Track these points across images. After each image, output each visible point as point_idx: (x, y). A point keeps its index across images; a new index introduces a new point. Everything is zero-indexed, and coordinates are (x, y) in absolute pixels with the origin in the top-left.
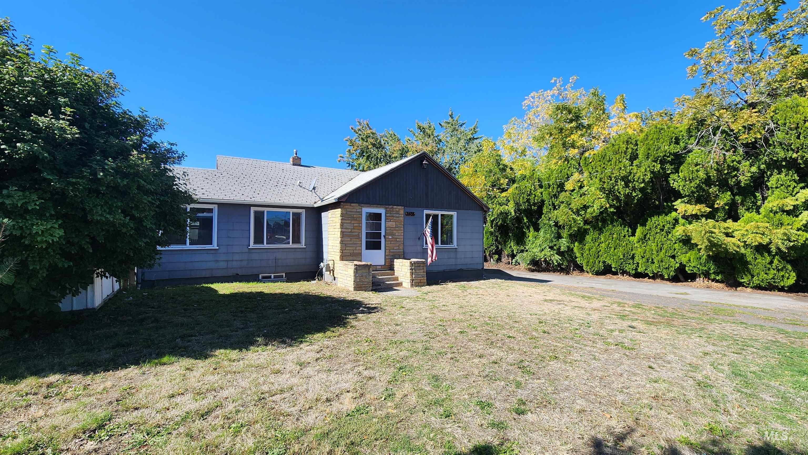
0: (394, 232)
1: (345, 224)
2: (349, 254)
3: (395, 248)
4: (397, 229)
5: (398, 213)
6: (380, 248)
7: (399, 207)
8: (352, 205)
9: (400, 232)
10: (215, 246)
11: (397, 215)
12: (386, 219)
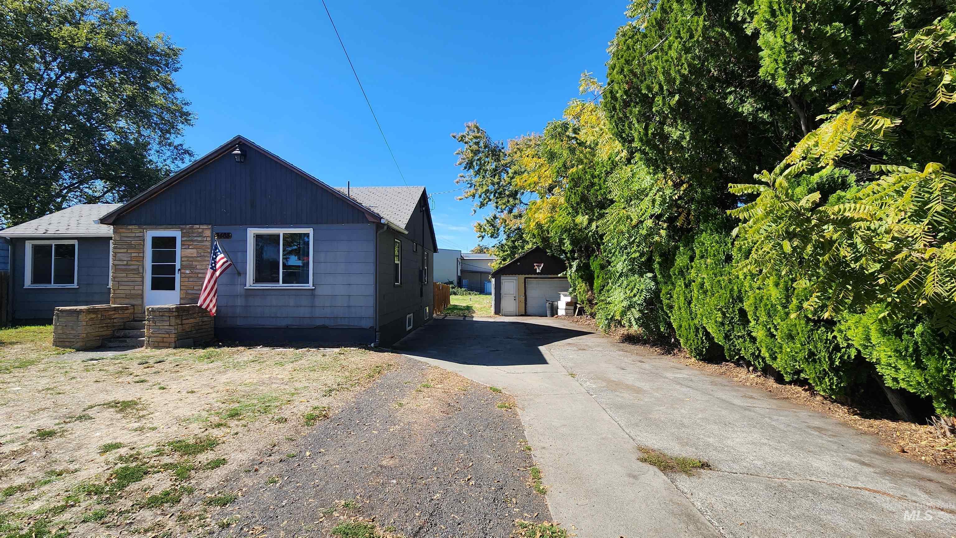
0: (194, 263)
1: (119, 255)
2: (124, 296)
3: (195, 288)
4: (199, 259)
5: (200, 235)
6: (173, 288)
7: (202, 227)
8: (130, 227)
9: (205, 263)
11: (200, 239)
12: (182, 245)
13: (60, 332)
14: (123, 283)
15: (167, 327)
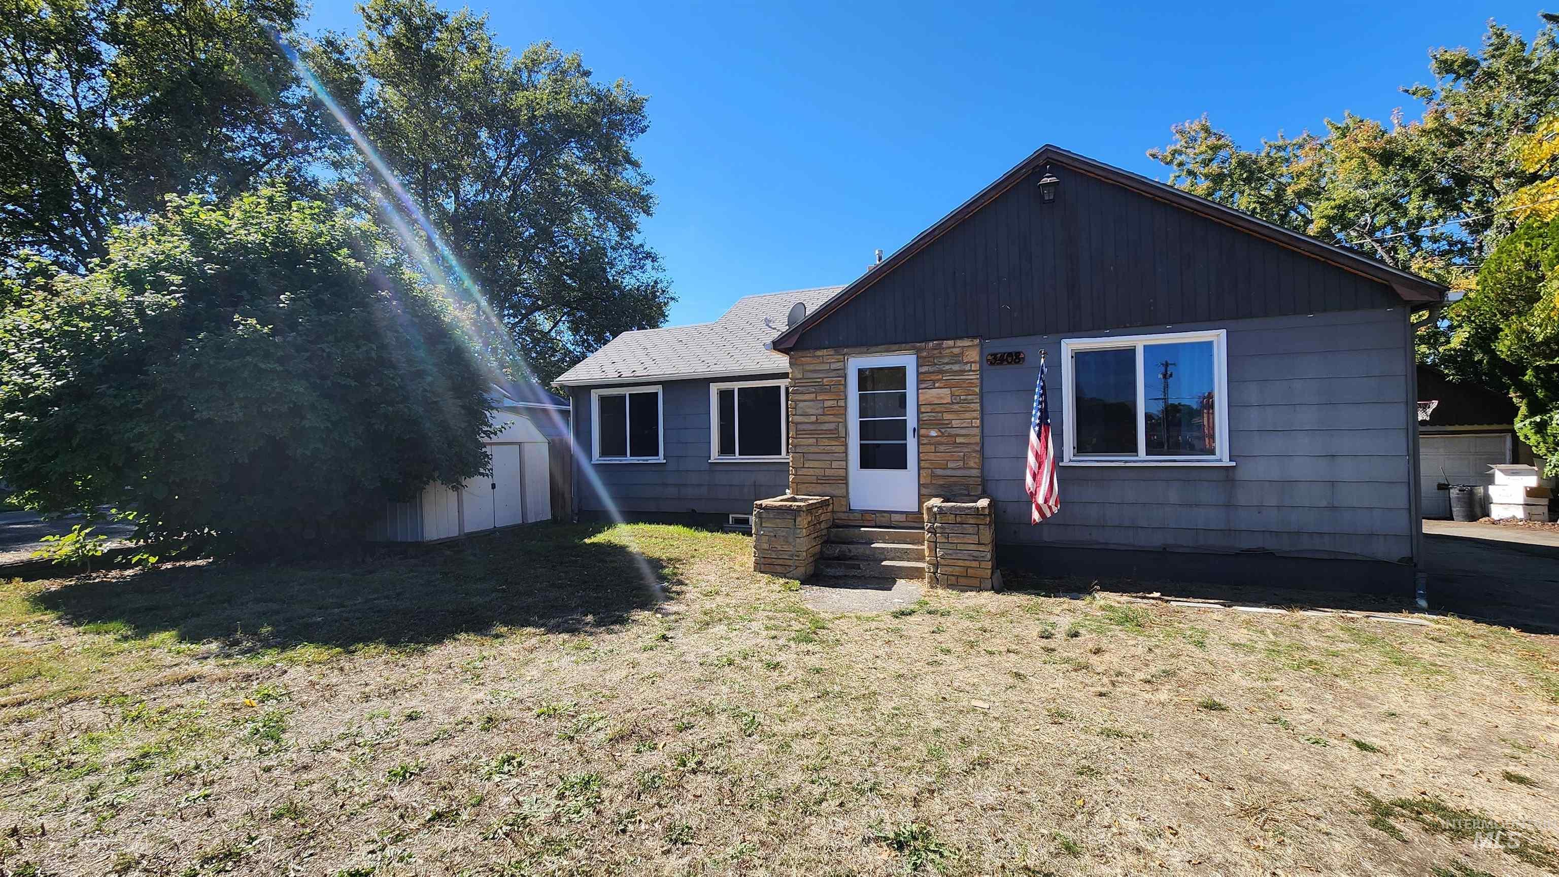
0: (947, 416)
1: (801, 405)
2: (814, 479)
3: (950, 465)
4: (956, 407)
5: (957, 359)
6: (901, 464)
7: (959, 343)
8: (819, 353)
9: (967, 415)
10: (661, 459)
11: (956, 367)
12: (919, 382)
13: (766, 546)
14: (811, 457)
15: (972, 547)
